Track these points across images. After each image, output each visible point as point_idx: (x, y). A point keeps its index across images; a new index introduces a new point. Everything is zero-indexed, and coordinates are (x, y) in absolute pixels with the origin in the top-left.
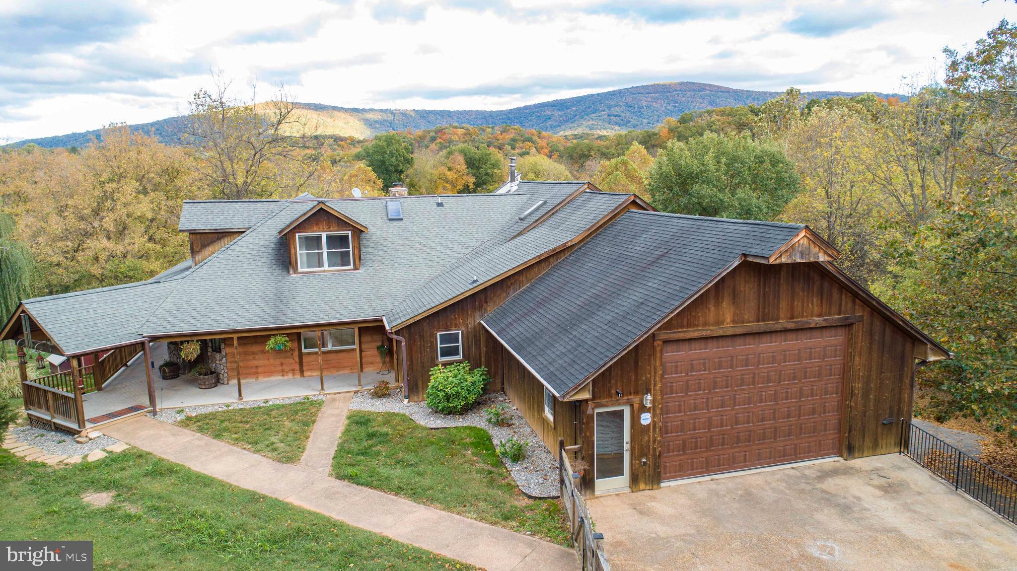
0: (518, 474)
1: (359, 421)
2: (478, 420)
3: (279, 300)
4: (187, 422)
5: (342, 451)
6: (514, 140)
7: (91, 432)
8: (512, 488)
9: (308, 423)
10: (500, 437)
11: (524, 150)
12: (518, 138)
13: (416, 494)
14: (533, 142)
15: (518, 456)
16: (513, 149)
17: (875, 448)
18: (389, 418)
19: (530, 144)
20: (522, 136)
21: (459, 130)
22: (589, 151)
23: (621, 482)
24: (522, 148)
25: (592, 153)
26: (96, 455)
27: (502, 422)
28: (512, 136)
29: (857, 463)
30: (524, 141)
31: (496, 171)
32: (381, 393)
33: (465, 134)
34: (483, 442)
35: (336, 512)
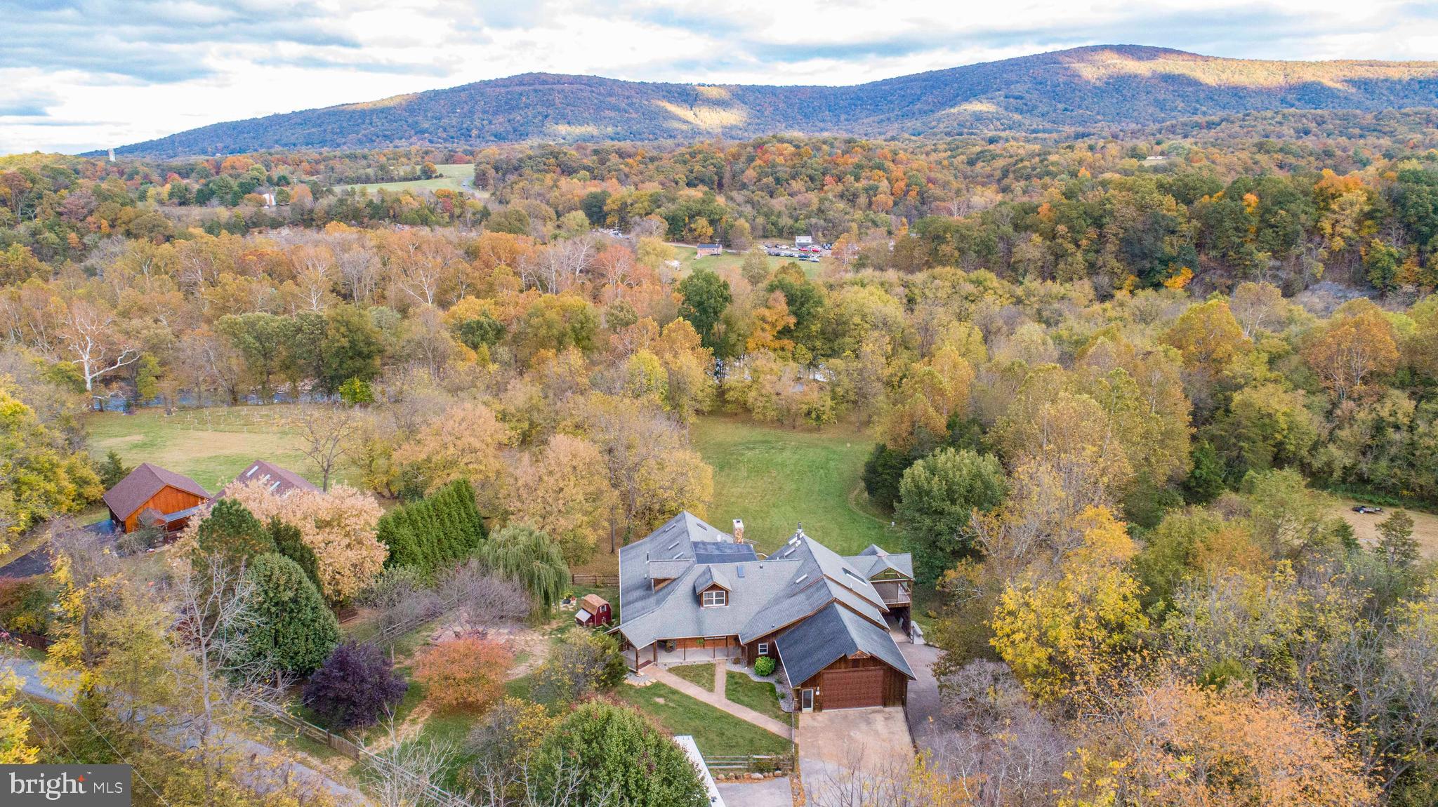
0: (782, 703)
1: (731, 676)
2: (771, 680)
3: (699, 622)
4: (670, 670)
5: (727, 690)
6: (859, 167)
7: (641, 672)
8: (779, 708)
9: (713, 675)
10: (779, 689)
11: (871, 182)
12: (864, 162)
13: (752, 707)
14: (885, 170)
15: (783, 697)
16: (857, 179)
17: (894, 705)
18: (742, 675)
19: (881, 173)
20: (870, 160)
21: (786, 145)
22: (945, 232)
23: (810, 710)
24: (869, 179)
25: (948, 235)
26: (648, 684)
27: (780, 682)
28: (856, 160)
29: (887, 709)
30: (872, 168)
31: (819, 309)
32: (736, 662)
33: (794, 155)
34: (773, 690)
35: (730, 711)
